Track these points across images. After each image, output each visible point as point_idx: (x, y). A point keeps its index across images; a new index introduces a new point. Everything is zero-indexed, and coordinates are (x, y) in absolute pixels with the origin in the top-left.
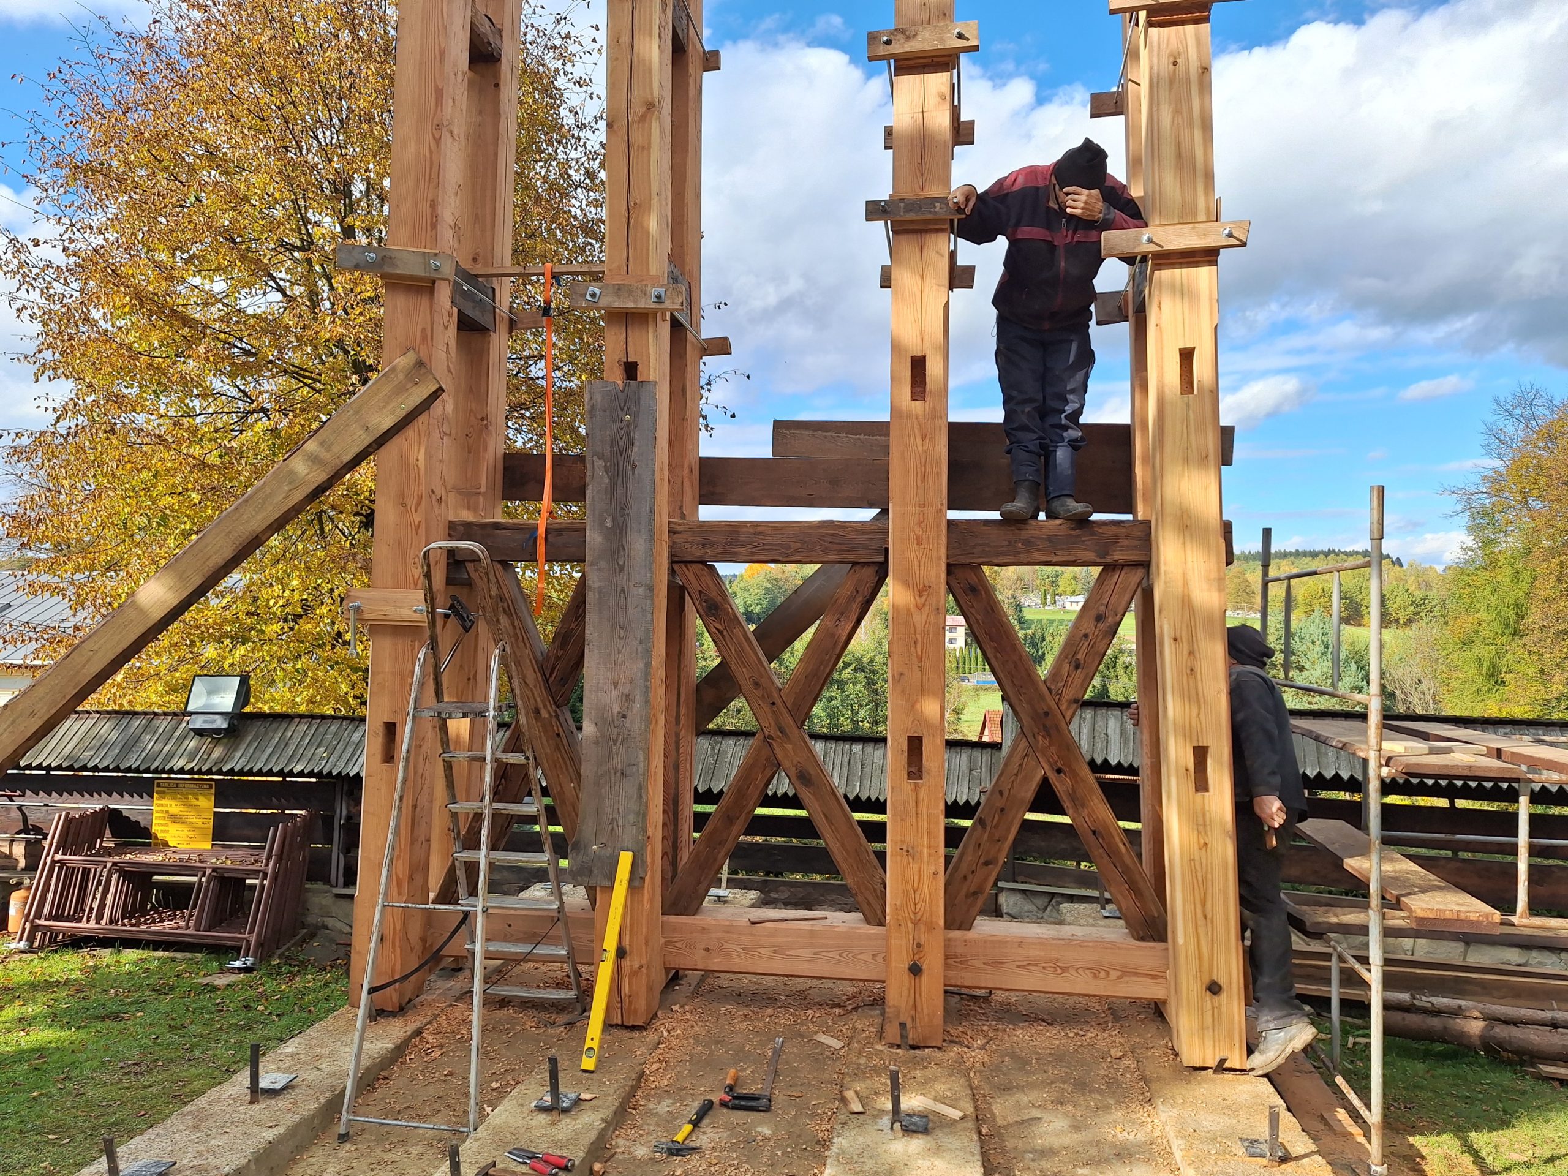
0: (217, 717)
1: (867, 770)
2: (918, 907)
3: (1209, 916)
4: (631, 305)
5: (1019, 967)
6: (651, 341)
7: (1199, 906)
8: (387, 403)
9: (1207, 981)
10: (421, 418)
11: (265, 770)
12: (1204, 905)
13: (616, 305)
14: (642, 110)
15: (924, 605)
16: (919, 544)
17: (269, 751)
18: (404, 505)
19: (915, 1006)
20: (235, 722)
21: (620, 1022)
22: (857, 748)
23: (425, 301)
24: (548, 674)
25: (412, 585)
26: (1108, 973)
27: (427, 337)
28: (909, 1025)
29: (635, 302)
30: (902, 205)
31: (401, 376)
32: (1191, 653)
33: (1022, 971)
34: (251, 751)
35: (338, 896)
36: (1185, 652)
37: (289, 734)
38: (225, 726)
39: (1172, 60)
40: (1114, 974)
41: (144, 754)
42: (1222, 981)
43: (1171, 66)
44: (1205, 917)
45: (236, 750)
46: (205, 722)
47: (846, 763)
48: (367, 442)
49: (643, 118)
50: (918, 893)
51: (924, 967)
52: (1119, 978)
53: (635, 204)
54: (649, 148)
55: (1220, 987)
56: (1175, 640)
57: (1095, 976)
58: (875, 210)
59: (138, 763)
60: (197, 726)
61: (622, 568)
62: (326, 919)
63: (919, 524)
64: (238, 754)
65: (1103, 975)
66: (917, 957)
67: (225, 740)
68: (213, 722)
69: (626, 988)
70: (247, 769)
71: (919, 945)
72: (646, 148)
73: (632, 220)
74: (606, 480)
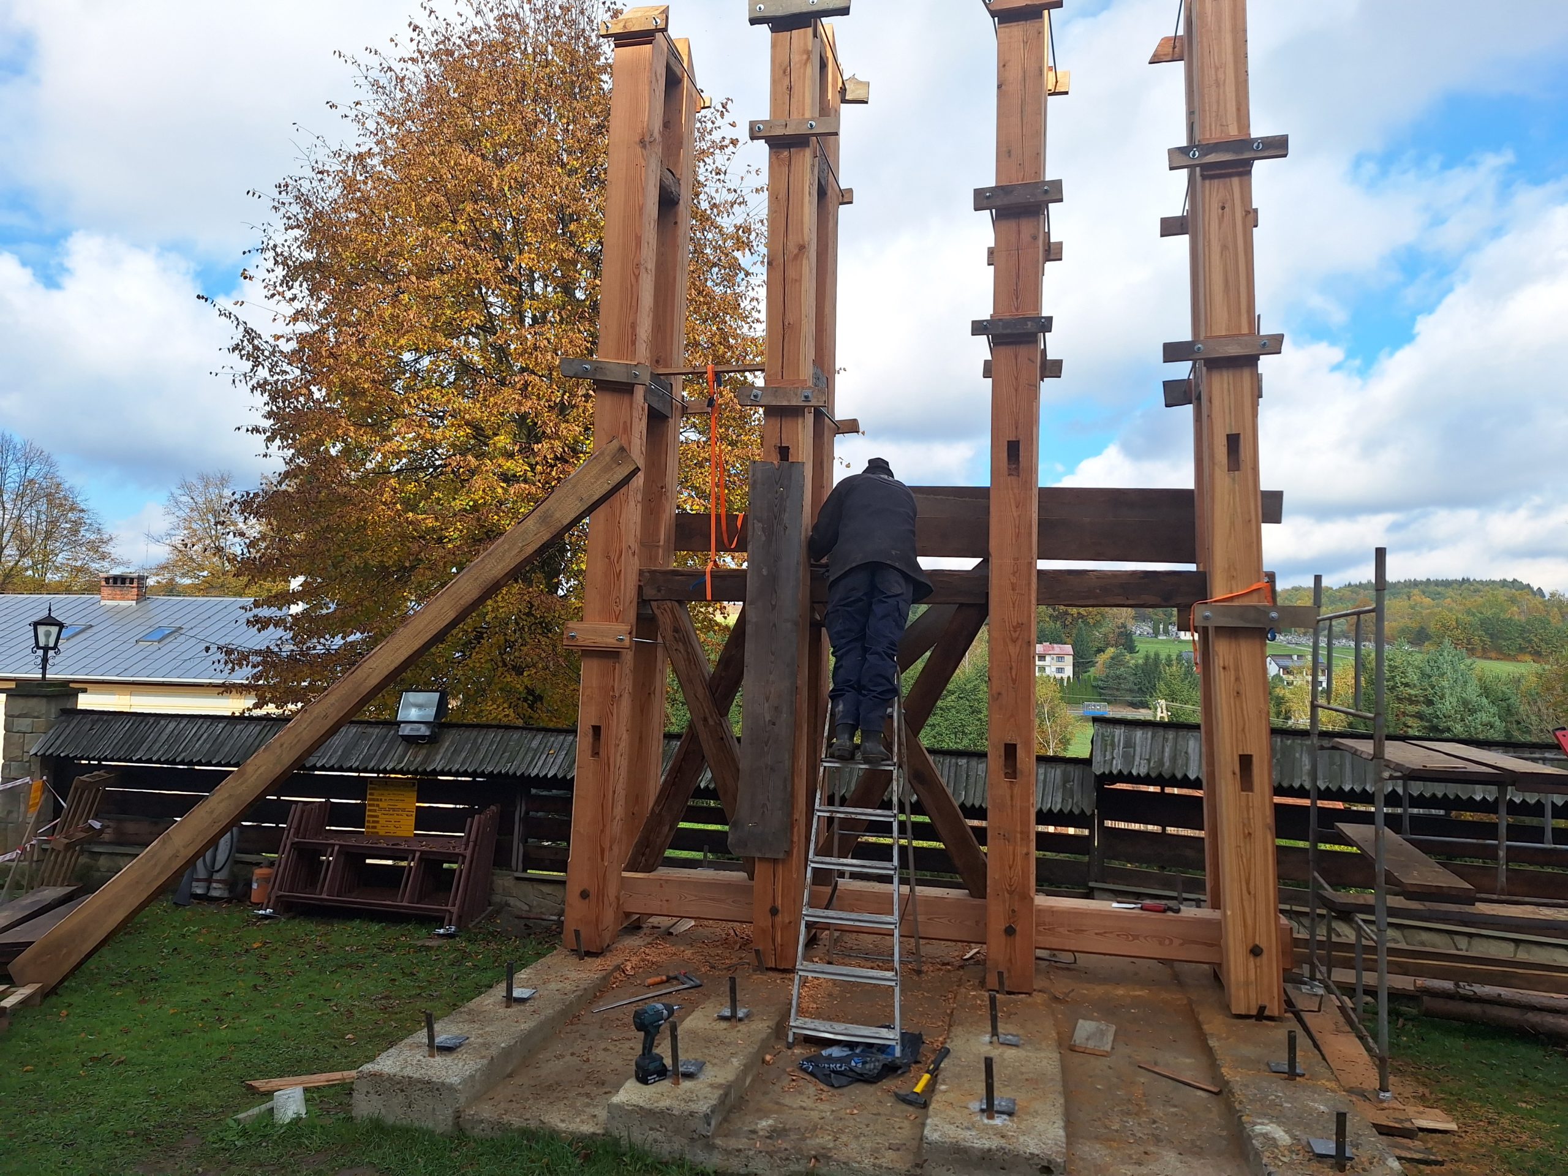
0: (422, 726)
1: (972, 780)
2: (1013, 880)
3: (1253, 892)
4: (785, 403)
5: (1096, 934)
6: (800, 430)
7: (1244, 884)
8: (598, 479)
9: (1251, 946)
10: (622, 491)
11: (461, 770)
12: (1248, 884)
13: (774, 403)
14: (796, 251)
15: (1018, 638)
16: (1013, 589)
17: (464, 755)
18: (608, 557)
19: (1010, 960)
20: (437, 730)
21: (774, 966)
22: (962, 762)
23: (626, 399)
24: (714, 691)
25: (614, 620)
26: (1171, 941)
27: (627, 429)
28: (1005, 975)
29: (789, 401)
30: (1001, 323)
31: (608, 459)
32: (1237, 679)
33: (1099, 937)
34: (449, 755)
35: (518, 879)
36: (1233, 679)
37: (480, 741)
38: (428, 733)
39: (1220, 204)
40: (1176, 942)
41: (361, 756)
42: (1263, 945)
43: (1220, 210)
44: (1249, 893)
45: (437, 753)
46: (412, 729)
47: (952, 775)
48: (582, 509)
49: (796, 257)
50: (1012, 869)
51: (1018, 929)
52: (1181, 945)
53: (789, 324)
54: (801, 280)
55: (1262, 950)
56: (1224, 668)
57: (1161, 944)
58: (978, 328)
59: (358, 763)
60: (406, 733)
61: (774, 607)
62: (508, 898)
63: (1014, 573)
64: (439, 757)
65: (1167, 942)
66: (1012, 920)
67: (427, 746)
68: (419, 730)
69: (779, 939)
70: (446, 769)
71: (1013, 911)
72: (798, 281)
73: (786, 336)
74: (764, 538)
